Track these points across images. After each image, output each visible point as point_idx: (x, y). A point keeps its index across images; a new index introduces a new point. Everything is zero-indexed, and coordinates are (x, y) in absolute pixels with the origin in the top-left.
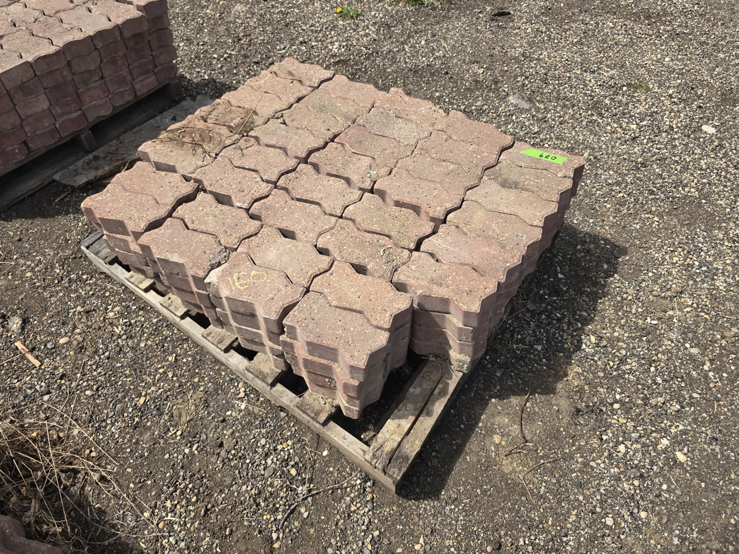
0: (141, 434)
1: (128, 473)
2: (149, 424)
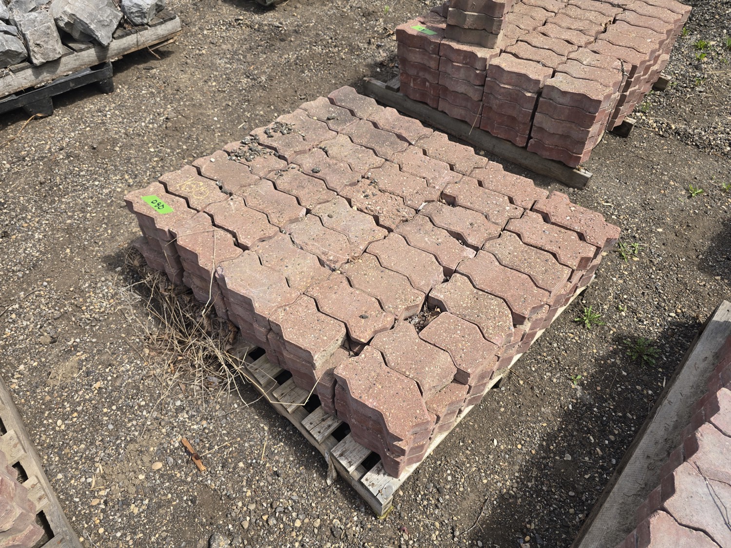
0: (108, 360)
1: (125, 334)
2: (100, 367)
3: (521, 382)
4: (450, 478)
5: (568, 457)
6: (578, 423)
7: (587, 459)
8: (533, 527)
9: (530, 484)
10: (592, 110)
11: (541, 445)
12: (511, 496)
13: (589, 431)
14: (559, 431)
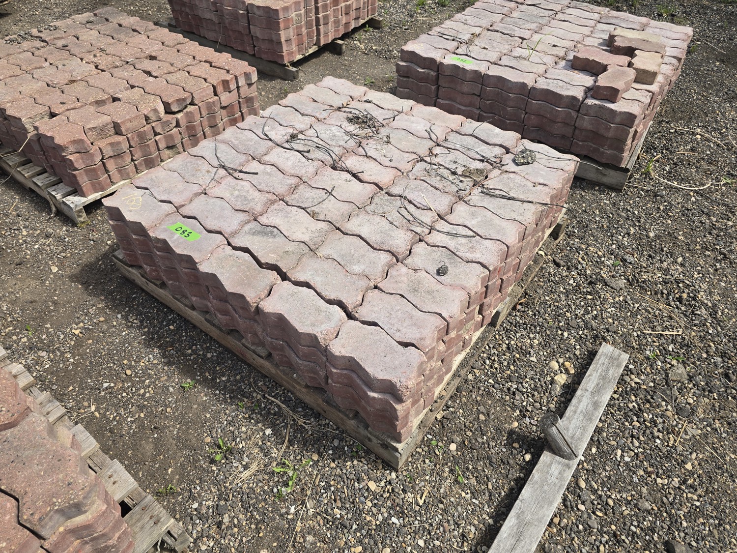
10: (275, 17)
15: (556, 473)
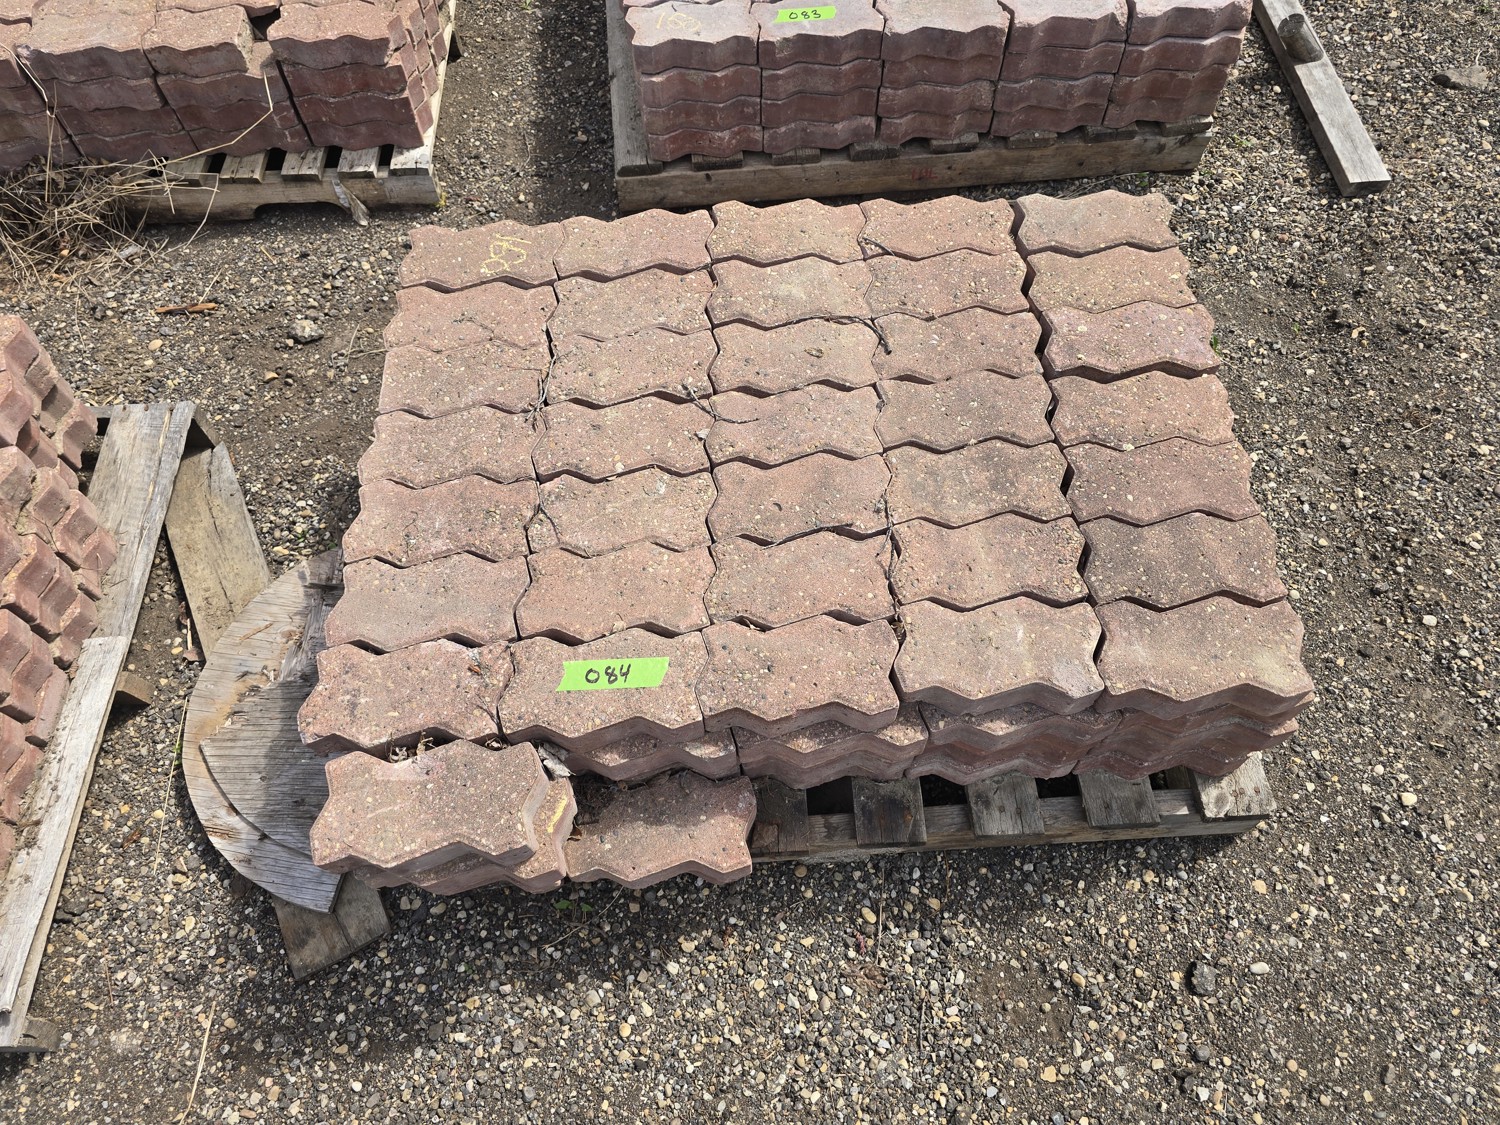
3: (479, 40)
4: (478, 143)
5: (568, 63)
6: (557, 35)
7: (584, 54)
8: (578, 124)
9: (552, 101)
11: (538, 71)
12: (543, 119)
13: (571, 35)
14: (545, 50)
15: (1322, 76)
